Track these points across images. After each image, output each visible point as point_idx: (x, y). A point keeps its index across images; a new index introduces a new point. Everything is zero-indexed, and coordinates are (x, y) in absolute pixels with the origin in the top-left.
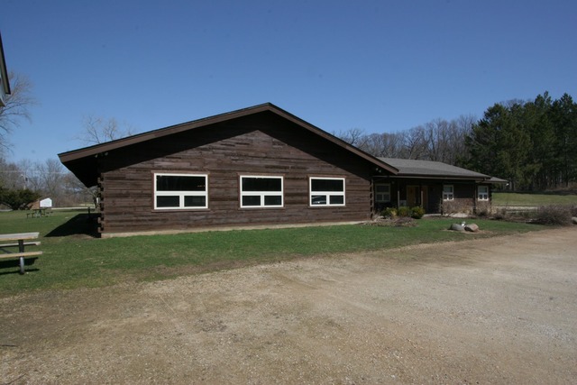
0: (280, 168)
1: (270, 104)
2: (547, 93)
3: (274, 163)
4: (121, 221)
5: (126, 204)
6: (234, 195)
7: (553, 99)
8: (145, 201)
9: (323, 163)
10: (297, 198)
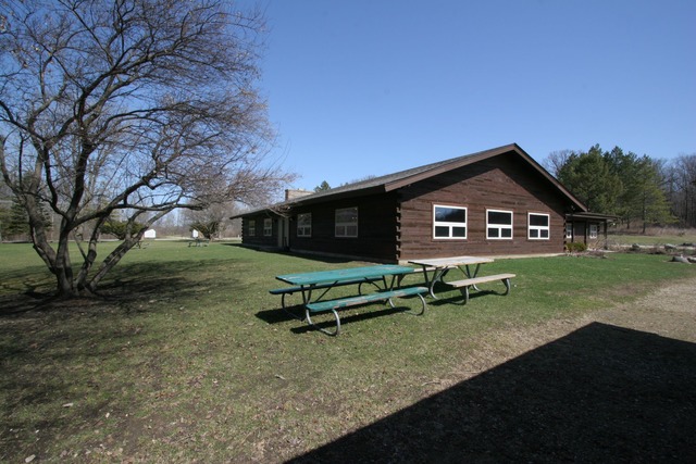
0: (510, 203)
1: (515, 145)
2: (598, 145)
3: (506, 199)
4: (412, 249)
5: (413, 233)
6: (482, 227)
7: (604, 151)
8: (425, 231)
9: (536, 200)
10: (520, 231)
